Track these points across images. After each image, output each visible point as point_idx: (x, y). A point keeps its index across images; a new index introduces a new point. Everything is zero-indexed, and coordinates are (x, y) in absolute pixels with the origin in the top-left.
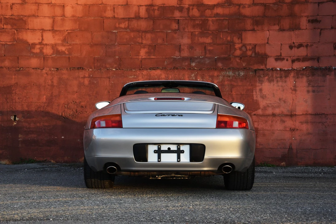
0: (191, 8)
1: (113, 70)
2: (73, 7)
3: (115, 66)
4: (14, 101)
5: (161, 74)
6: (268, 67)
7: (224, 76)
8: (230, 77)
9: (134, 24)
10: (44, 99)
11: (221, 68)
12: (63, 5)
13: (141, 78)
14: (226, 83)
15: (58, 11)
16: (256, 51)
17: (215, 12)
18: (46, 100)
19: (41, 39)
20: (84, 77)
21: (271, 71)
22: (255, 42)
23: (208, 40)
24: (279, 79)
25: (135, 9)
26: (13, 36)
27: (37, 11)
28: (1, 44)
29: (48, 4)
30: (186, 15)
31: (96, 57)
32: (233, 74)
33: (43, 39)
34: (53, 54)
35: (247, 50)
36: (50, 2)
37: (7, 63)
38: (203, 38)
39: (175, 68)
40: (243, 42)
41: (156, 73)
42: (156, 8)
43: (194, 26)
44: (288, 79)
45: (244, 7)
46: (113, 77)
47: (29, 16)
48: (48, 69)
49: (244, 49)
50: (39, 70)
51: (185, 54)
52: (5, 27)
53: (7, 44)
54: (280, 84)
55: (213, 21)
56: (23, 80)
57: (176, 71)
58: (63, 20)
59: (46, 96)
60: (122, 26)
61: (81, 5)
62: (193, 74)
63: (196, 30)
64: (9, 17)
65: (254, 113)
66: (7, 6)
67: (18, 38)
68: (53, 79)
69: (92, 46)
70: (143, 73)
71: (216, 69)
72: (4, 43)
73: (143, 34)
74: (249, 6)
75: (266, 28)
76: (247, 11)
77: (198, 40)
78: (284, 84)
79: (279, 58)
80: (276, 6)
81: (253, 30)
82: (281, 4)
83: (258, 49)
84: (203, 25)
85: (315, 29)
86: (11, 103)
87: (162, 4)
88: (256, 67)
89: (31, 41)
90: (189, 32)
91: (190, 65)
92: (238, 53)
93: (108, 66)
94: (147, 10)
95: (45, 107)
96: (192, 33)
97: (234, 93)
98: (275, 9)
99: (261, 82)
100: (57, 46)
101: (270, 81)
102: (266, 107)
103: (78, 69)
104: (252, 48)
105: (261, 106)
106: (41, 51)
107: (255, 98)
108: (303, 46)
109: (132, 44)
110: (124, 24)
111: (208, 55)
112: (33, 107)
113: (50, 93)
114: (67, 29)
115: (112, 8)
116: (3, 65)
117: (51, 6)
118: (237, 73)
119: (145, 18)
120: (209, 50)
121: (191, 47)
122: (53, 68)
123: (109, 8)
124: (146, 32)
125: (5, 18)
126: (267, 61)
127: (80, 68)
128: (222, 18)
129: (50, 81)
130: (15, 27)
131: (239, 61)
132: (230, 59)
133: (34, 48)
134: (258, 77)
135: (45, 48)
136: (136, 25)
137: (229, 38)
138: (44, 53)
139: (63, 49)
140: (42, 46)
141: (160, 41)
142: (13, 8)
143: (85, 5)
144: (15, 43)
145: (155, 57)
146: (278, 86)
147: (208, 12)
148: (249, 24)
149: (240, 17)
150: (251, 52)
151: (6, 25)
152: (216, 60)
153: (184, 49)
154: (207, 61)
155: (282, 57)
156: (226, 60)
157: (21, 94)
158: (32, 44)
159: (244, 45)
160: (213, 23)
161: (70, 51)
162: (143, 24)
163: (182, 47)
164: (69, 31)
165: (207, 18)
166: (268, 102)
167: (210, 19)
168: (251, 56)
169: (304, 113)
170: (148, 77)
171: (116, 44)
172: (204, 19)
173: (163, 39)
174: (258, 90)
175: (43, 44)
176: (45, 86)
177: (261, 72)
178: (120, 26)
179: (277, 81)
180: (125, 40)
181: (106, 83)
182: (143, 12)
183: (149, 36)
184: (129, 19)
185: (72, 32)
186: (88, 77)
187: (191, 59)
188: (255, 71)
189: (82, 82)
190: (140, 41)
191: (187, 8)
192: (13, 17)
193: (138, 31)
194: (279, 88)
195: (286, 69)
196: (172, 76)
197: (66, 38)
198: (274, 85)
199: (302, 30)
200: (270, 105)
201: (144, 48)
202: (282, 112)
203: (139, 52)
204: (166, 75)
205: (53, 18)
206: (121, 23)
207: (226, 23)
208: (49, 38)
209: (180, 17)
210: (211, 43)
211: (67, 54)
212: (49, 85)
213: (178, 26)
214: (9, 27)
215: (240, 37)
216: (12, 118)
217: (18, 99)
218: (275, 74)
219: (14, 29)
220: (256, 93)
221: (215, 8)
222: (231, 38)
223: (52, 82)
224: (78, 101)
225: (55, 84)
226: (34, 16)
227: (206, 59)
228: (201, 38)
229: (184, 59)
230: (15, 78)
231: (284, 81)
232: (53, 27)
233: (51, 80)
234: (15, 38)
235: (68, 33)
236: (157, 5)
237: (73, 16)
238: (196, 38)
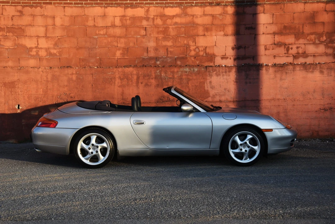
0: (155, 18)
1: (95, 68)
2: (61, 18)
3: (97, 64)
4: (17, 93)
5: (133, 71)
6: (216, 65)
7: (182, 72)
8: (187, 72)
9: (111, 31)
10: (41, 91)
11: (180, 65)
12: (53, 16)
13: (117, 74)
14: (184, 77)
15: (50, 21)
16: (207, 52)
17: (174, 21)
18: (43, 92)
19: (37, 44)
20: (72, 74)
21: (218, 67)
22: (206, 45)
23: (169, 43)
24: (224, 73)
25: (111, 19)
26: (14, 42)
27: (33, 22)
28: (5, 48)
29: (42, 15)
30: (151, 23)
31: (81, 57)
32: (189, 70)
33: (38, 44)
34: (47, 55)
35: (199, 50)
36: (43, 14)
37: (10, 64)
38: (165, 42)
39: (144, 66)
40: (196, 45)
41: (129, 70)
42: (128, 18)
43: (158, 33)
44: (231, 74)
45: (197, 17)
46: (95, 74)
47: (27, 26)
48: (43, 68)
49: (197, 50)
50: (36, 69)
51: (152, 54)
52: (8, 34)
53: (9, 48)
54: (225, 77)
55: (173, 29)
56: (24, 77)
57: (145, 68)
58: (54, 28)
59: (43, 90)
60: (102, 32)
61: (68, 16)
62: (158, 71)
63: (160, 36)
64: (11, 26)
65: (206, 100)
66: (8, 17)
67: (18, 43)
68: (47, 76)
69: (77, 49)
70: (119, 70)
71: (176, 66)
72: (7, 47)
73: (118, 39)
74: (201, 16)
75: (214, 34)
76: (199, 21)
77: (162, 43)
78: (228, 78)
79: (224, 57)
80: (221, 16)
81: (204, 35)
82: (224, 15)
83: (208, 50)
84: (165, 31)
85: (251, 34)
86: (15, 95)
87: (133, 15)
88: (206, 64)
89: (29, 46)
90: (154, 37)
91: (155, 63)
92: (193, 53)
93: (91, 65)
94: (121, 20)
95: (42, 98)
96: (157, 38)
97: (190, 85)
98: (220, 19)
99: (211, 76)
100: (50, 49)
101: (218, 75)
102: (214, 95)
103: (67, 67)
104: (204, 49)
105: (211, 95)
106: (37, 53)
107: (206, 89)
108: (242, 48)
109: (110, 47)
110: (103, 31)
111: (169, 55)
112: (33, 98)
113: (46, 87)
114: (57, 36)
115: (93, 18)
116: (7, 65)
117: (44, 17)
118: (192, 69)
119: (120, 27)
120: (170, 51)
121: (156, 49)
122: (47, 67)
123: (90, 19)
124: (120, 37)
125: (7, 27)
126: (215, 60)
127: (69, 67)
128: (180, 26)
129: (45, 78)
130: (15, 34)
131: (194, 60)
132: (186, 58)
133: (31, 51)
134: (208, 72)
135: (40, 51)
136: (112, 32)
137: (185, 42)
138: (39, 55)
139: (55, 51)
140: (38, 49)
141: (131, 44)
142: (13, 19)
143: (71, 16)
144: (16, 47)
145: (128, 57)
146: (224, 79)
147: (169, 21)
148: (200, 31)
149: (194, 25)
150: (203, 52)
151: (8, 32)
152: (176, 59)
153: (150, 51)
154: (169, 60)
155: (226, 56)
156: (183, 59)
157: (23, 87)
158: (30, 48)
159: (198, 47)
160: (173, 30)
161: (60, 53)
162: (118, 31)
163: (149, 49)
164: (59, 37)
165: (168, 26)
166: (216, 91)
167: (170, 27)
168: (203, 56)
169: (243, 100)
170: (123, 73)
171: (97, 47)
172: (166, 27)
173: (134, 43)
174: (208, 83)
175: (39, 48)
176: (41, 81)
177: (211, 68)
178: (100, 33)
179: (223, 75)
180: (104, 44)
181: (89, 78)
182: (117, 22)
183: (123, 40)
184: (107, 27)
185: (61, 38)
186: (75, 74)
187: (157, 59)
188: (206, 67)
189: (71, 77)
190: (116, 45)
191: (152, 18)
192: (14, 26)
193: (114, 37)
194: (224, 81)
195: (230, 66)
196: (142, 72)
197: (57, 43)
198: (220, 78)
199: (241, 35)
200: (217, 94)
201: (119, 50)
202: (227, 99)
203: (115, 53)
204: (137, 72)
205: (46, 27)
206: (100, 31)
207: (183, 30)
208: (43, 43)
209: (148, 25)
210: (171, 46)
211: (58, 56)
212: (44, 81)
213: (146, 32)
214: (11, 34)
215: (194, 41)
216: (16, 107)
217: (21, 91)
218: (221, 70)
219: (15, 36)
220: (207, 84)
221: (174, 18)
222: (187, 42)
223: (47, 78)
224: (68, 93)
225: (49, 80)
226: (30, 25)
227: (168, 59)
228: (164, 41)
229: (151, 59)
230: (17, 75)
231: (228, 75)
232: (46, 34)
233: (46, 76)
234: (16, 43)
235: (59, 39)
236: (128, 15)
237: (62, 25)
238: (160, 42)
